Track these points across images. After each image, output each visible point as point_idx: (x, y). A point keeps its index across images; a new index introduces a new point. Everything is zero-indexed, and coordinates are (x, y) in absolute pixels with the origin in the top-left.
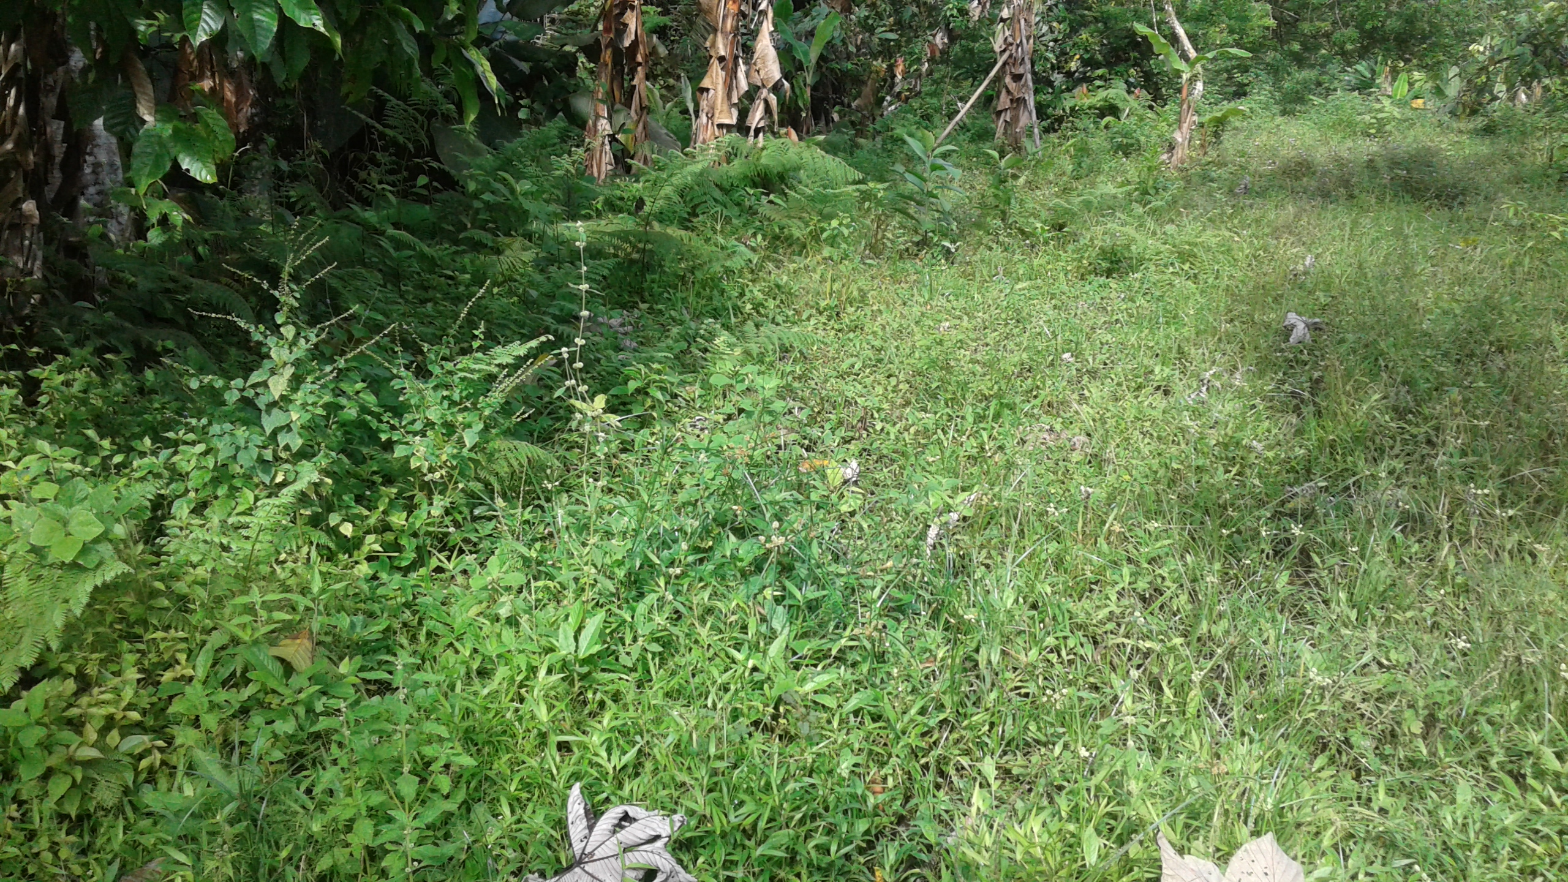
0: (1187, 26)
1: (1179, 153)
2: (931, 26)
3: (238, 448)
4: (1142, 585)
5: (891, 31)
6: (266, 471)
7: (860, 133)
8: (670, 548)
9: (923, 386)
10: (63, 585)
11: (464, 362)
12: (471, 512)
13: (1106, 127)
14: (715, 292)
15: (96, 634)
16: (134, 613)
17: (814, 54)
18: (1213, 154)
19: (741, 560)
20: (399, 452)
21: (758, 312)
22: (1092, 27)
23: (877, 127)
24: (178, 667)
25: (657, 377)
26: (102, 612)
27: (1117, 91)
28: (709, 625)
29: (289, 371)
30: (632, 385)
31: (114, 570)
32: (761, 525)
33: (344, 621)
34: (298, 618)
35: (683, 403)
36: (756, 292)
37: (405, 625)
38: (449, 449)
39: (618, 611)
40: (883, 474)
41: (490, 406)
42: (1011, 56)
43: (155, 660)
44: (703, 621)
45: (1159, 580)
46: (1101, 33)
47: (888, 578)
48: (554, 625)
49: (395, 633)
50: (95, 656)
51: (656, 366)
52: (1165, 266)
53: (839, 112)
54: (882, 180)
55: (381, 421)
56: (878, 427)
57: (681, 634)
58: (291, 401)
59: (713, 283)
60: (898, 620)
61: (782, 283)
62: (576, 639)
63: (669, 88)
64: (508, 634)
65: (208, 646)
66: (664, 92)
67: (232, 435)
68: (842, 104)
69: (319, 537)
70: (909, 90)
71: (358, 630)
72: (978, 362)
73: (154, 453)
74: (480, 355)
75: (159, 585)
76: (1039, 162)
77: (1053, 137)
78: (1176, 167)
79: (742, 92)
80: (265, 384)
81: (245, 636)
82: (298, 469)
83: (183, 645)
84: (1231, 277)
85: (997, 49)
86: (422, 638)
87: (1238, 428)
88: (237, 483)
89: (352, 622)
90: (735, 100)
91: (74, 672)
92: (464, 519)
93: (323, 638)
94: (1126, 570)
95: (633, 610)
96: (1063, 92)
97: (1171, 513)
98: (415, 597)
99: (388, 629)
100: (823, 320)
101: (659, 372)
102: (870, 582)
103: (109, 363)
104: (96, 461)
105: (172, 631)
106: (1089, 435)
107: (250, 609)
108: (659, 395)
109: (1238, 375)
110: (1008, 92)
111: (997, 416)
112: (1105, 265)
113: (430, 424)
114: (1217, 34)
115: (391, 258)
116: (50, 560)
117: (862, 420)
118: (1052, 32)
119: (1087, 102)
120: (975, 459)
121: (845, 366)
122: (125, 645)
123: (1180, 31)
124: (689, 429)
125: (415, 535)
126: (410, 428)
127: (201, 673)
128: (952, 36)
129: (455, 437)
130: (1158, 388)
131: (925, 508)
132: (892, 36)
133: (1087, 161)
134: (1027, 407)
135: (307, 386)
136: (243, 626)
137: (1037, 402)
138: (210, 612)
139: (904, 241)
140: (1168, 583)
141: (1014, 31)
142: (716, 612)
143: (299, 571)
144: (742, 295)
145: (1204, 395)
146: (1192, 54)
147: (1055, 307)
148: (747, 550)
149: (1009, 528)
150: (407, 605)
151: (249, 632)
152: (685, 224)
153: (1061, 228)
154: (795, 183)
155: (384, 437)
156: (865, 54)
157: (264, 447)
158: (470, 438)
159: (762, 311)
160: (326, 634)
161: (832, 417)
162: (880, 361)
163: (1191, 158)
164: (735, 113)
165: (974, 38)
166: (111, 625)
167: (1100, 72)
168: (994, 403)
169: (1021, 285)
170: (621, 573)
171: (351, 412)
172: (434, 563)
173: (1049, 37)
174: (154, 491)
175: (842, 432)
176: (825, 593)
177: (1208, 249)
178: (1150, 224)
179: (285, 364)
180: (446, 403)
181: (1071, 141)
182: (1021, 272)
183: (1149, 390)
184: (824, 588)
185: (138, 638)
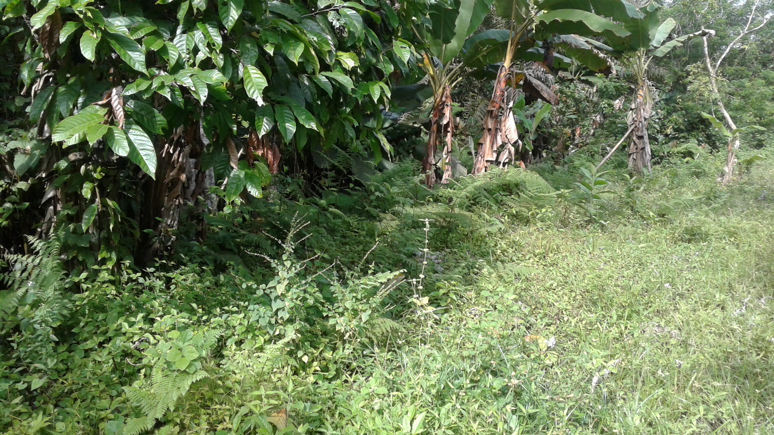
0: (731, 112)
1: (727, 178)
2: (594, 112)
3: (260, 317)
4: (710, 416)
5: (574, 114)
6: (272, 329)
7: (557, 163)
8: (459, 379)
9: (589, 297)
10: (177, 380)
11: (363, 280)
12: (362, 353)
13: (687, 162)
14: (483, 244)
15: (190, 405)
16: (208, 395)
17: (534, 126)
18: (745, 178)
19: (495, 389)
20: (331, 322)
21: (504, 254)
22: (679, 113)
23: (566, 160)
24: (225, 423)
25: (454, 288)
26: (194, 394)
27: (692, 144)
28: (477, 422)
29: (286, 282)
30: (442, 292)
31: (201, 375)
32: (505, 370)
33: (301, 405)
34: (280, 402)
35: (466, 301)
36: (503, 244)
37: (329, 408)
38: (354, 322)
39: (432, 412)
40: (568, 345)
41: (375, 302)
42: (636, 127)
43: (215, 419)
44: (475, 421)
45: (720, 415)
46: (684, 116)
47: (571, 404)
48: (401, 416)
49: (324, 412)
50: (188, 415)
51: (453, 282)
52: (721, 239)
53: (546, 152)
54: (568, 188)
55: (323, 306)
56: (566, 319)
57: (463, 426)
58: (286, 297)
59: (482, 239)
60: (577, 428)
61: (516, 240)
62: (411, 425)
63: (462, 140)
64: (378, 419)
65: (239, 414)
66: (460, 142)
67: (258, 310)
68: (548, 149)
69: (292, 362)
70: (582, 142)
71: (307, 410)
72: (619, 286)
73: (221, 316)
74: (371, 277)
75: (220, 382)
76: (651, 180)
77: (658, 167)
78: (725, 185)
79: (499, 145)
80: (275, 287)
81: (257, 411)
82: (286, 329)
83: (228, 413)
84: (757, 246)
85: (629, 124)
86: (337, 416)
87: (764, 332)
88: (257, 333)
89: (305, 406)
90: (495, 149)
91: (179, 422)
92: (359, 356)
93: (291, 414)
94: (702, 408)
95: (439, 411)
96: (663, 144)
97: (727, 378)
98: (334, 395)
99: (321, 410)
100: (537, 259)
101: (454, 286)
102: (562, 405)
103: (203, 271)
104: (195, 318)
105: (224, 405)
106: (680, 329)
107: (259, 398)
108: (454, 297)
109: (762, 300)
110: (635, 144)
111: (629, 318)
112: (687, 237)
113: (346, 309)
114: (748, 117)
115: (331, 223)
116: (173, 368)
117: (557, 314)
118: (657, 114)
119: (676, 150)
120: (617, 339)
121: (548, 285)
122: (203, 411)
123: (727, 115)
124: (468, 315)
125: (336, 363)
126: (337, 310)
127: (235, 427)
128: (605, 116)
129: (358, 317)
130: (718, 305)
131: (591, 366)
132: (573, 117)
133: (676, 181)
134: (646, 313)
135: (294, 290)
136: (256, 406)
137: (651, 310)
138: (241, 396)
139: (579, 220)
140: (725, 416)
141: (637, 115)
142: (482, 416)
143: (282, 379)
144: (496, 245)
145: (744, 311)
146: (734, 127)
147: (660, 258)
148: (497, 384)
149: (637, 380)
150: (331, 398)
151: (258, 409)
152: (469, 209)
153: (663, 216)
154: (524, 189)
155: (325, 314)
156: (560, 125)
157: (272, 317)
158: (365, 317)
159: (506, 254)
160: (293, 411)
161: (542, 311)
162: (566, 283)
163: (734, 180)
164: (495, 155)
165: (617, 117)
166: (197, 401)
167: (682, 135)
168: (627, 311)
169: (642, 245)
170: (434, 391)
171: (311, 301)
172: (344, 378)
173: (656, 117)
174: (219, 334)
175: (546, 320)
176: (538, 410)
177: (745, 231)
178: (712, 216)
179: (285, 279)
180: (354, 300)
181: (667, 170)
182: (642, 239)
183: (713, 306)
184: (537, 408)
185: (208, 407)
